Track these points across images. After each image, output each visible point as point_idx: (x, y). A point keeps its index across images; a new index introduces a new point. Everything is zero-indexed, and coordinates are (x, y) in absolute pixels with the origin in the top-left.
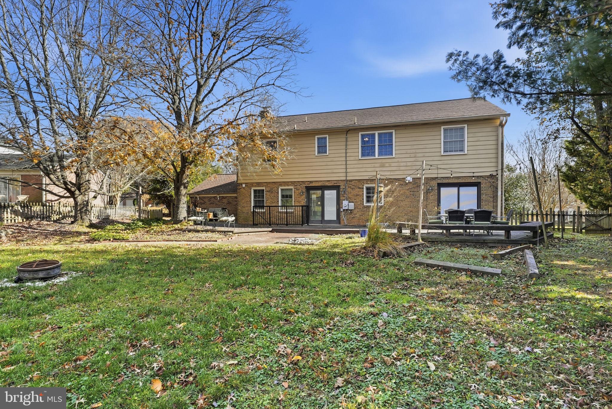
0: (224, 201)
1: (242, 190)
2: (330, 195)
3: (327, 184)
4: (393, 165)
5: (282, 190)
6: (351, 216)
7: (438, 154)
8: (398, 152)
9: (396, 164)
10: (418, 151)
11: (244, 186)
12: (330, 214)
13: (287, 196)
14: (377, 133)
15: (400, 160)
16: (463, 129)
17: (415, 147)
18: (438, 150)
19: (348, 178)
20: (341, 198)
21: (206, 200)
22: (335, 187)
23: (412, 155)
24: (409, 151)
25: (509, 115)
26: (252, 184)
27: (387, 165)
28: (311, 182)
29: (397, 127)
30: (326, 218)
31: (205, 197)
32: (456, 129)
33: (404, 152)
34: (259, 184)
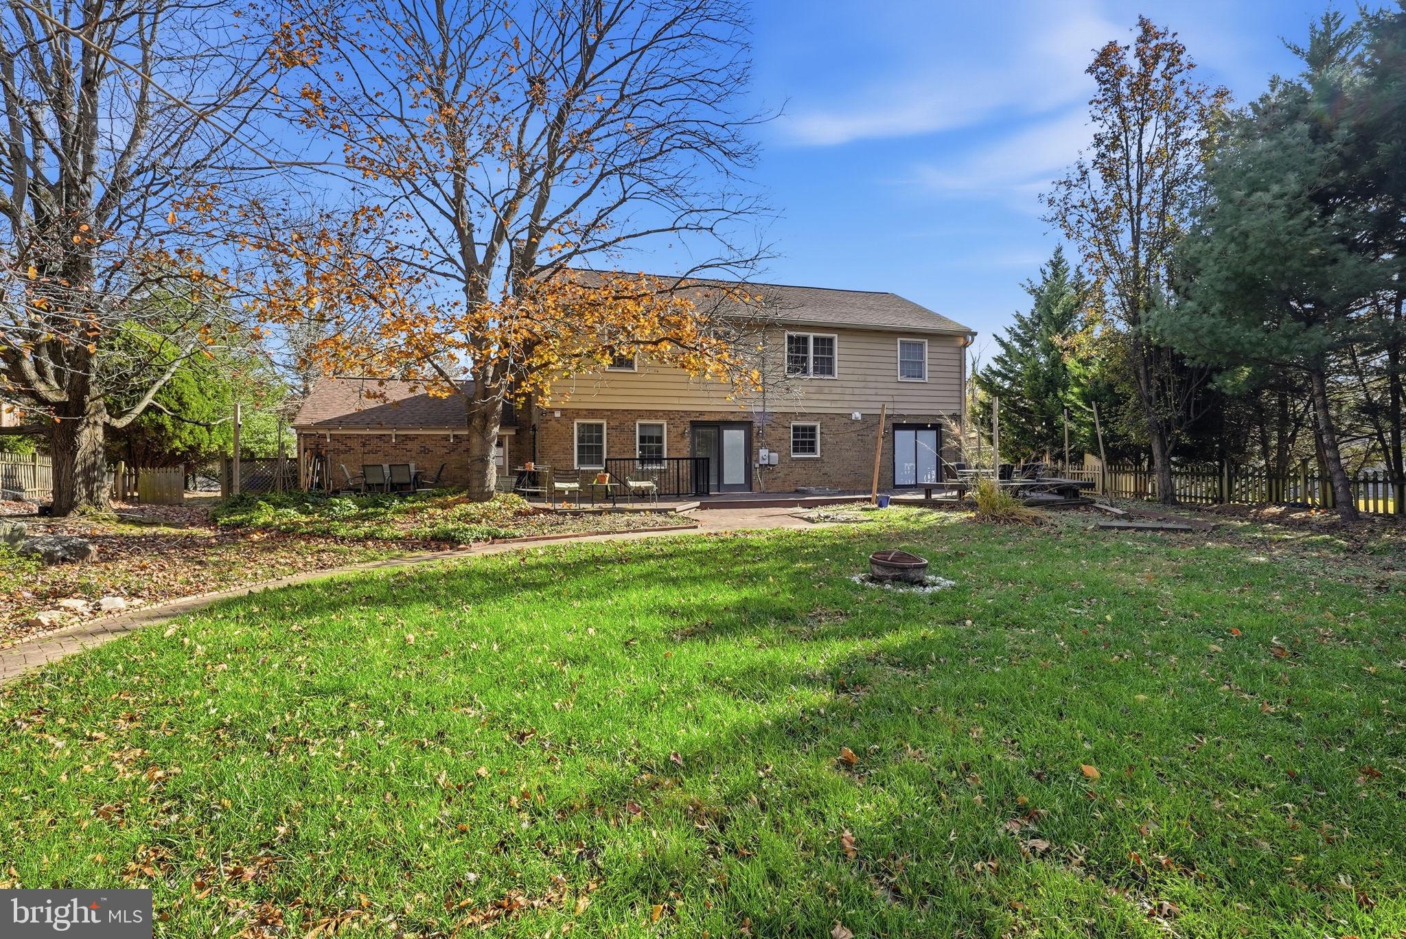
0: (410, 445)
1: (553, 422)
2: (733, 439)
3: (731, 418)
4: (834, 390)
5: (641, 425)
6: (771, 476)
7: (893, 379)
8: (842, 371)
9: (839, 391)
10: (869, 372)
11: (557, 414)
12: (734, 472)
13: (651, 439)
14: (811, 336)
15: (844, 384)
16: (921, 345)
17: (864, 365)
18: (893, 373)
19: (768, 410)
20: (755, 444)
21: (355, 444)
22: (745, 424)
23: (861, 378)
24: (856, 371)
25: (976, 334)
26: (578, 413)
27: (826, 390)
28: (702, 413)
29: (842, 330)
30: (726, 481)
31: (349, 437)
32: (915, 344)
33: (850, 371)
34: (592, 413)
